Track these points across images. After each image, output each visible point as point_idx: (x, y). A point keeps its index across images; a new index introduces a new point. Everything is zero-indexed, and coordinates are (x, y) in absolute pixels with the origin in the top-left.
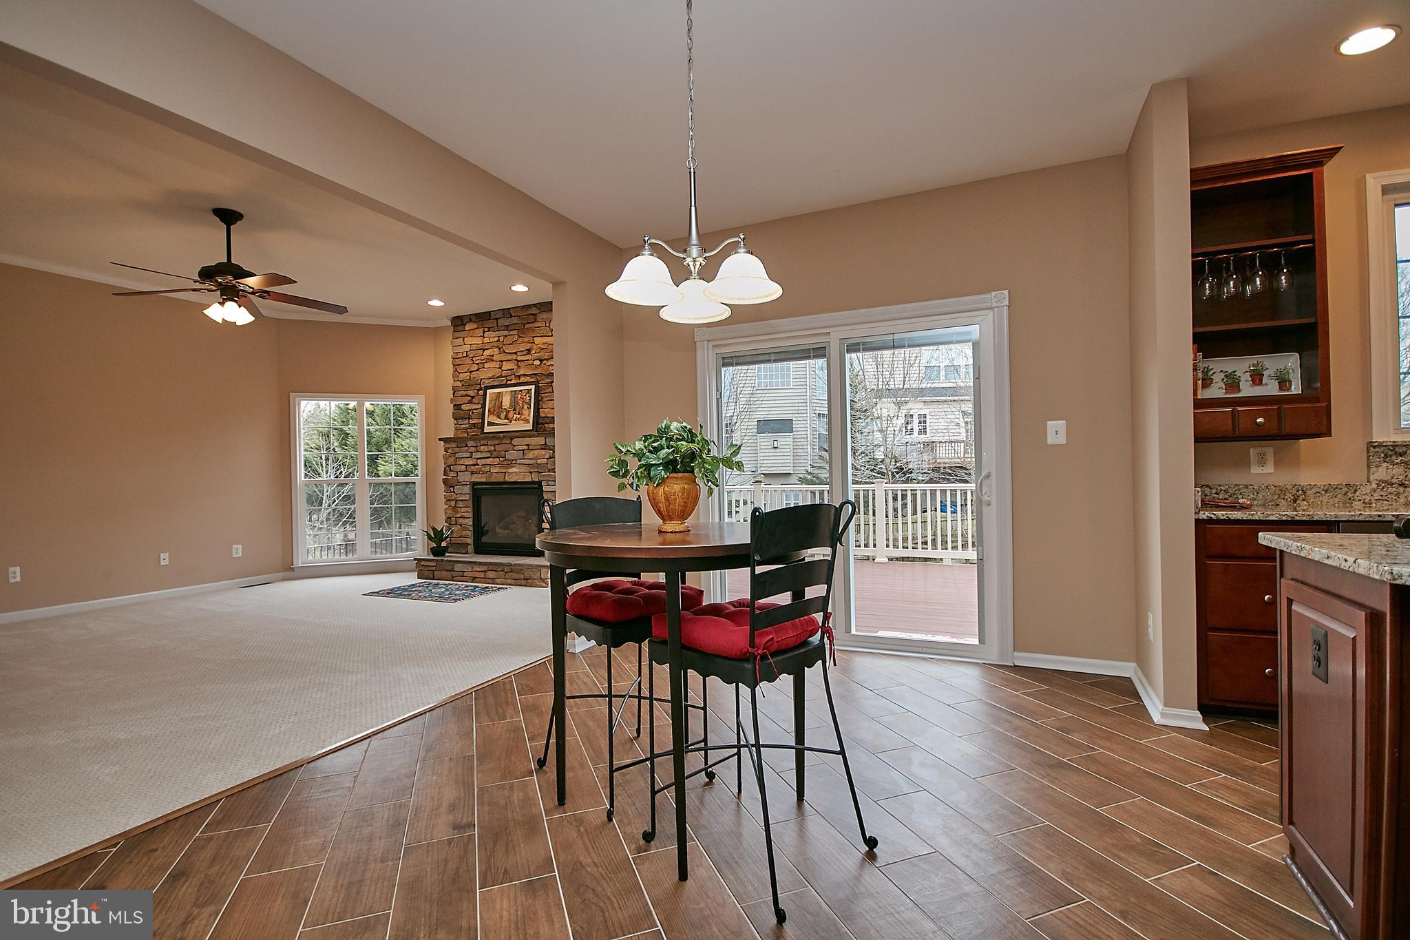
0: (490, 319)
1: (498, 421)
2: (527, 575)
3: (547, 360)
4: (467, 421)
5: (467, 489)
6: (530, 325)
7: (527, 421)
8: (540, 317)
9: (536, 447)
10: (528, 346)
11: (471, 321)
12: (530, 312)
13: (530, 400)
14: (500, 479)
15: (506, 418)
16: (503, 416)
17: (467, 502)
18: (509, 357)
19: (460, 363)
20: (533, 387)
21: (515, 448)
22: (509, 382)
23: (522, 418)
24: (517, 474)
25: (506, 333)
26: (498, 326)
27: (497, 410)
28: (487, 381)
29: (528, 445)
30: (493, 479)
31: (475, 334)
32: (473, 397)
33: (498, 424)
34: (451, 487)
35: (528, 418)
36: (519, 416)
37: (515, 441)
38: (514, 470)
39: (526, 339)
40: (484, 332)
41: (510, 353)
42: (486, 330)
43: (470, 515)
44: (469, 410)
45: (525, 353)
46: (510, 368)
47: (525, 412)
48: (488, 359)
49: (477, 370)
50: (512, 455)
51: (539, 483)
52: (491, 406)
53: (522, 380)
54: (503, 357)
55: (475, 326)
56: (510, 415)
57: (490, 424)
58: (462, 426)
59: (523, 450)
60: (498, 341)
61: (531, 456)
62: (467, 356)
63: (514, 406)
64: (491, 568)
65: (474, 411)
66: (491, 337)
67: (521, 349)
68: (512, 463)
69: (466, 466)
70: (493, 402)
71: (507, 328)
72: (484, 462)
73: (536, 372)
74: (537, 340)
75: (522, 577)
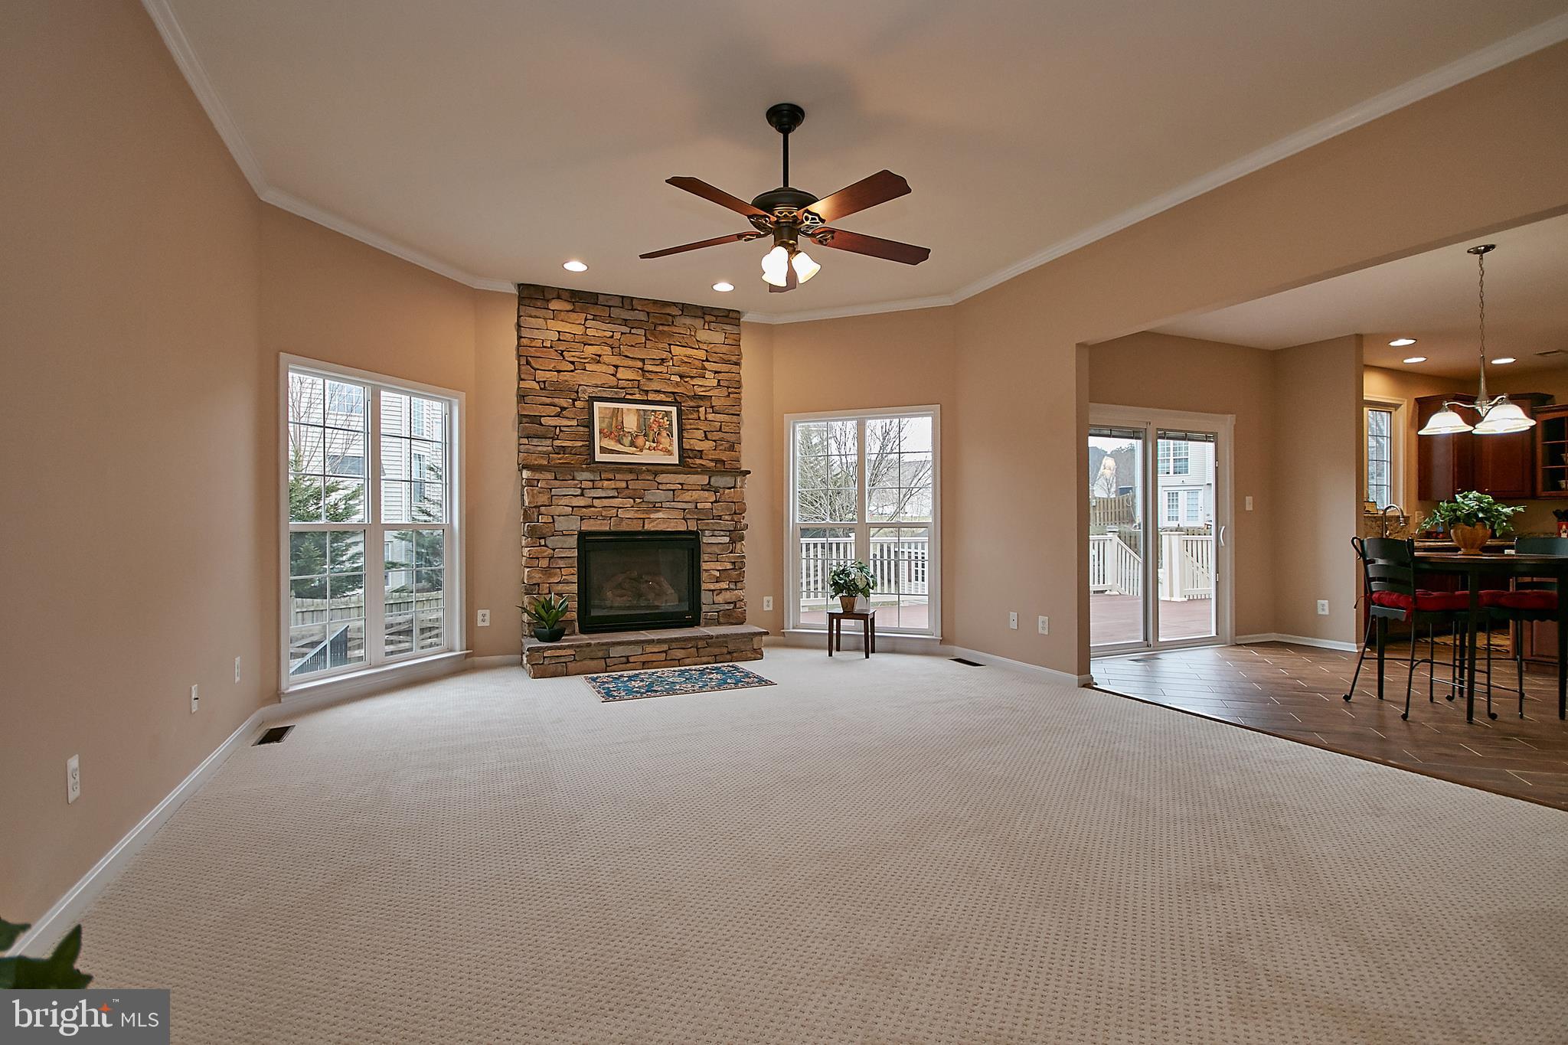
0: (597, 304)
1: (619, 447)
2: (731, 647)
3: (692, 377)
4: (548, 442)
5: (573, 541)
6: (666, 328)
7: (670, 453)
8: (679, 321)
9: (694, 487)
10: (665, 355)
11: (559, 297)
12: (667, 312)
13: (671, 425)
14: (637, 527)
15: (632, 444)
16: (627, 440)
17: (570, 561)
18: (630, 363)
19: (538, 355)
20: (674, 410)
21: (660, 487)
22: (628, 397)
23: (660, 448)
24: (663, 521)
25: (626, 329)
26: (610, 316)
27: (616, 431)
28: (590, 390)
29: (682, 484)
30: (624, 527)
31: (569, 317)
32: (563, 409)
33: (619, 452)
34: (540, 538)
35: (669, 448)
36: (655, 445)
37: (661, 478)
38: (660, 515)
39: (661, 346)
40: (586, 320)
41: (632, 358)
42: (589, 317)
43: (575, 579)
44: (556, 427)
45: (658, 362)
46: (630, 378)
47: (665, 441)
48: (592, 358)
49: (572, 371)
50: (655, 495)
51: (696, 533)
52: (604, 425)
53: (651, 397)
54: (616, 360)
55: (569, 307)
56: (640, 441)
57: (603, 450)
58: (540, 448)
59: (674, 490)
60: (612, 337)
61: (688, 499)
62: (551, 347)
63: (644, 429)
64: (674, 645)
65: (562, 429)
66: (598, 330)
67: (654, 357)
68: (655, 507)
69: (573, 507)
70: (607, 420)
71: (625, 323)
72: (606, 502)
73: (676, 391)
74: (676, 350)
75: (725, 650)
